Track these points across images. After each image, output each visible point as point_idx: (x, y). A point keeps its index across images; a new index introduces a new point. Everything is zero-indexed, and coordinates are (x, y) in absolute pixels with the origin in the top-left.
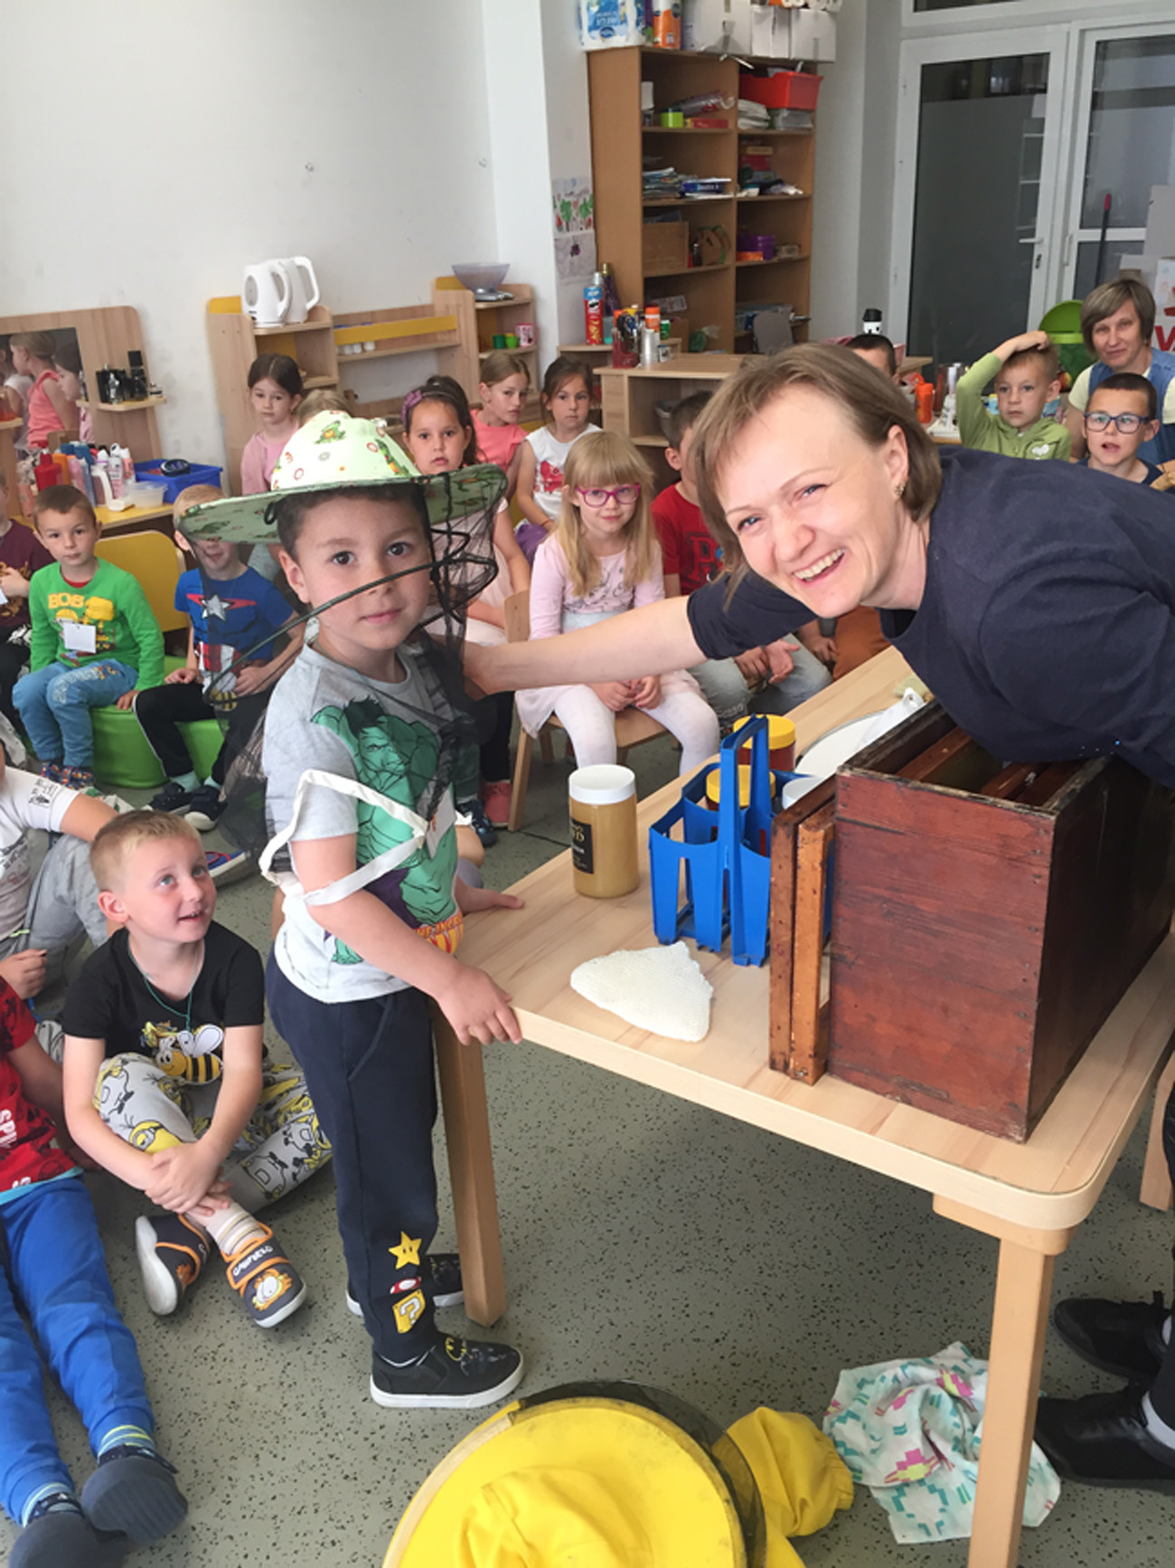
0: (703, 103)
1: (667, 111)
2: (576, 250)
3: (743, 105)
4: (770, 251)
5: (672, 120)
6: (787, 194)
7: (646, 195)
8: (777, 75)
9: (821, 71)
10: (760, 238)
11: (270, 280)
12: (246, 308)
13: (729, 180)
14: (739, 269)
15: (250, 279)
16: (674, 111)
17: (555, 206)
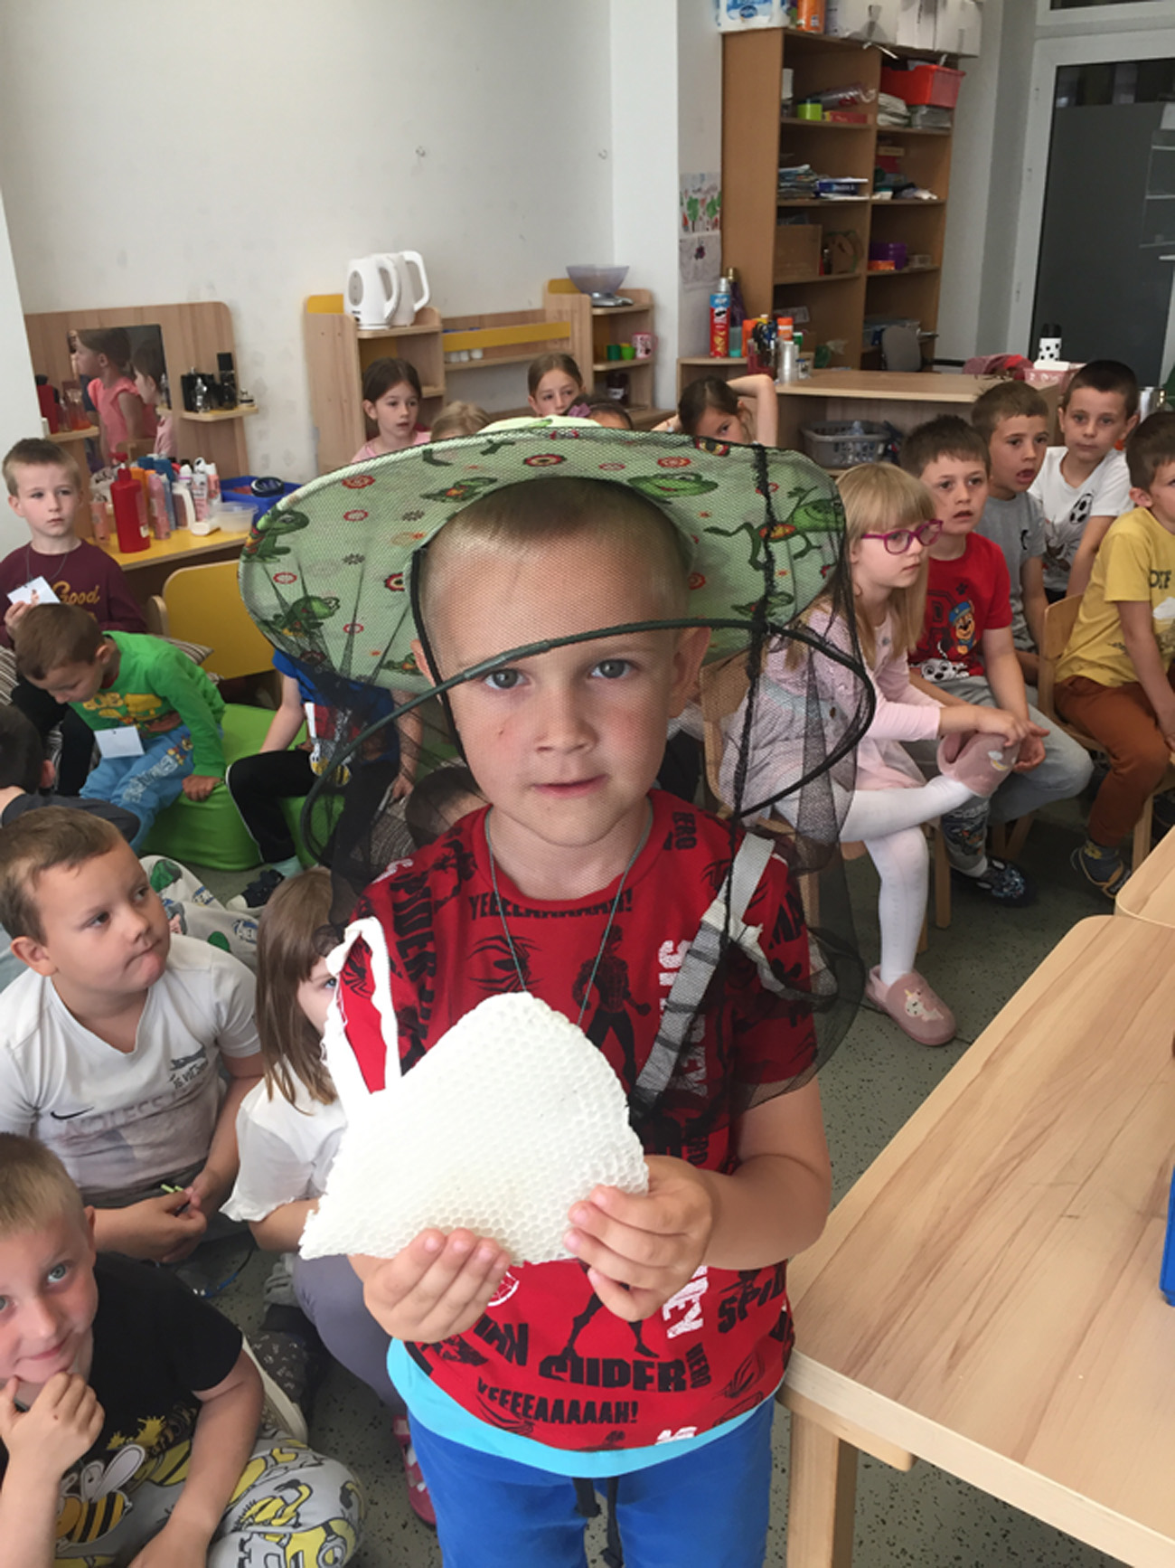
0: (841, 95)
1: (805, 102)
2: (700, 252)
3: (884, 99)
4: (901, 261)
5: (811, 112)
6: (920, 199)
7: (781, 195)
8: (917, 68)
9: (962, 65)
10: (891, 246)
11: (377, 278)
12: (349, 307)
13: (865, 180)
14: (870, 278)
15: (356, 275)
16: (813, 102)
17: (682, 204)
